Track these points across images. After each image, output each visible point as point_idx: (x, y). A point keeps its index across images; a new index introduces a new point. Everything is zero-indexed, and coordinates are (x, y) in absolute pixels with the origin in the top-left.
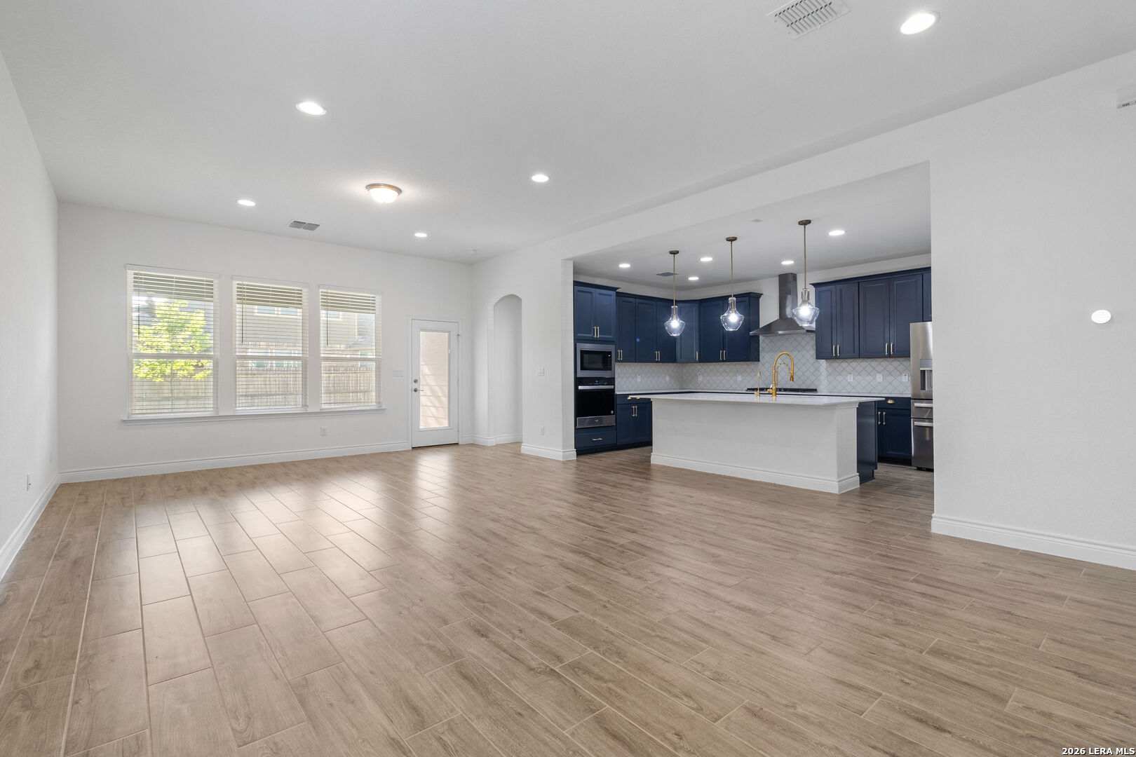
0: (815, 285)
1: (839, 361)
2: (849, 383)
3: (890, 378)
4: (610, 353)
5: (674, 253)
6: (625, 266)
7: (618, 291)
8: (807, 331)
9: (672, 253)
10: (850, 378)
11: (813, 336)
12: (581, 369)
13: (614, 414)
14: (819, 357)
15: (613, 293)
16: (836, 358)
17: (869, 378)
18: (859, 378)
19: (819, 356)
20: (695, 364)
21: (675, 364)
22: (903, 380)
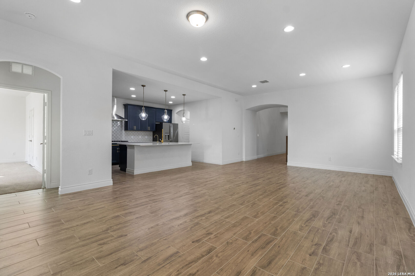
2: (132, 138)
9: (142, 86)
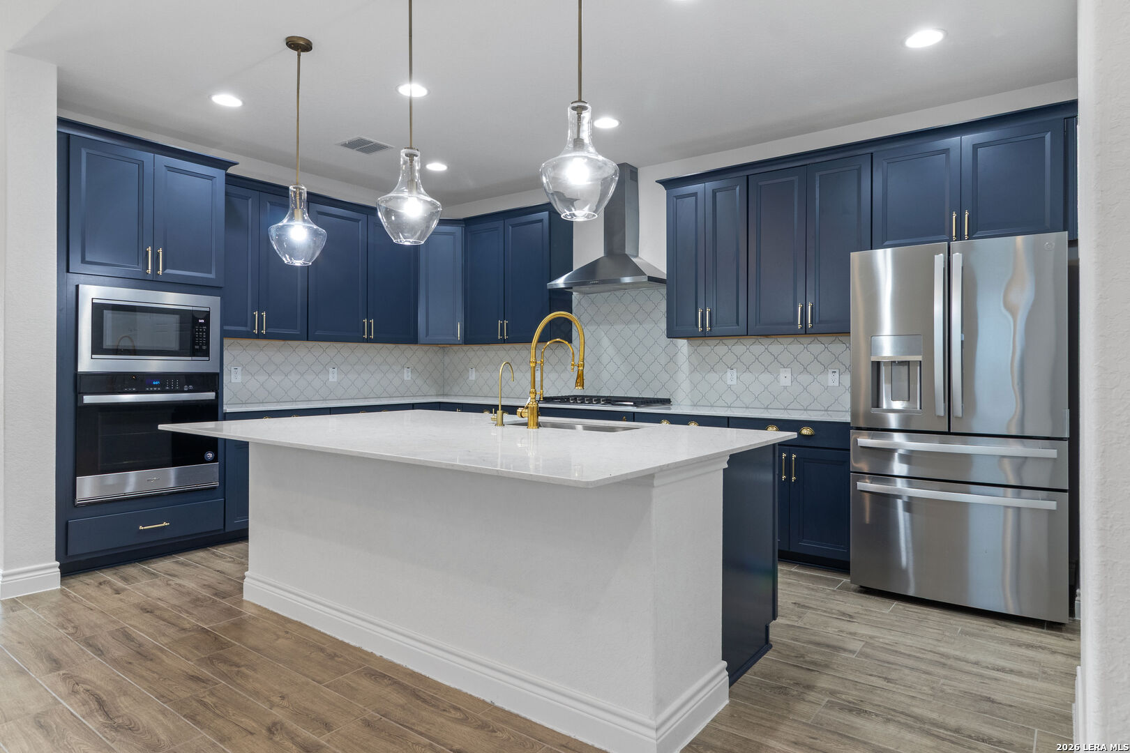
0: (668, 184)
1: (712, 342)
2: (730, 387)
3: (805, 378)
4: (207, 315)
5: (300, 45)
6: (227, 101)
7: (231, 170)
8: (651, 279)
10: (731, 377)
11: (663, 290)
12: (93, 352)
13: (215, 460)
14: (672, 334)
15: (219, 174)
16: (705, 335)
17: (766, 378)
18: (747, 377)
19: (673, 332)
20: (455, 348)
21: (412, 346)
22: (831, 384)
